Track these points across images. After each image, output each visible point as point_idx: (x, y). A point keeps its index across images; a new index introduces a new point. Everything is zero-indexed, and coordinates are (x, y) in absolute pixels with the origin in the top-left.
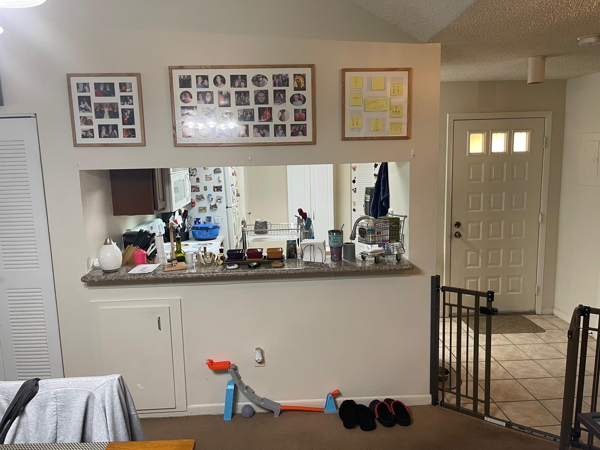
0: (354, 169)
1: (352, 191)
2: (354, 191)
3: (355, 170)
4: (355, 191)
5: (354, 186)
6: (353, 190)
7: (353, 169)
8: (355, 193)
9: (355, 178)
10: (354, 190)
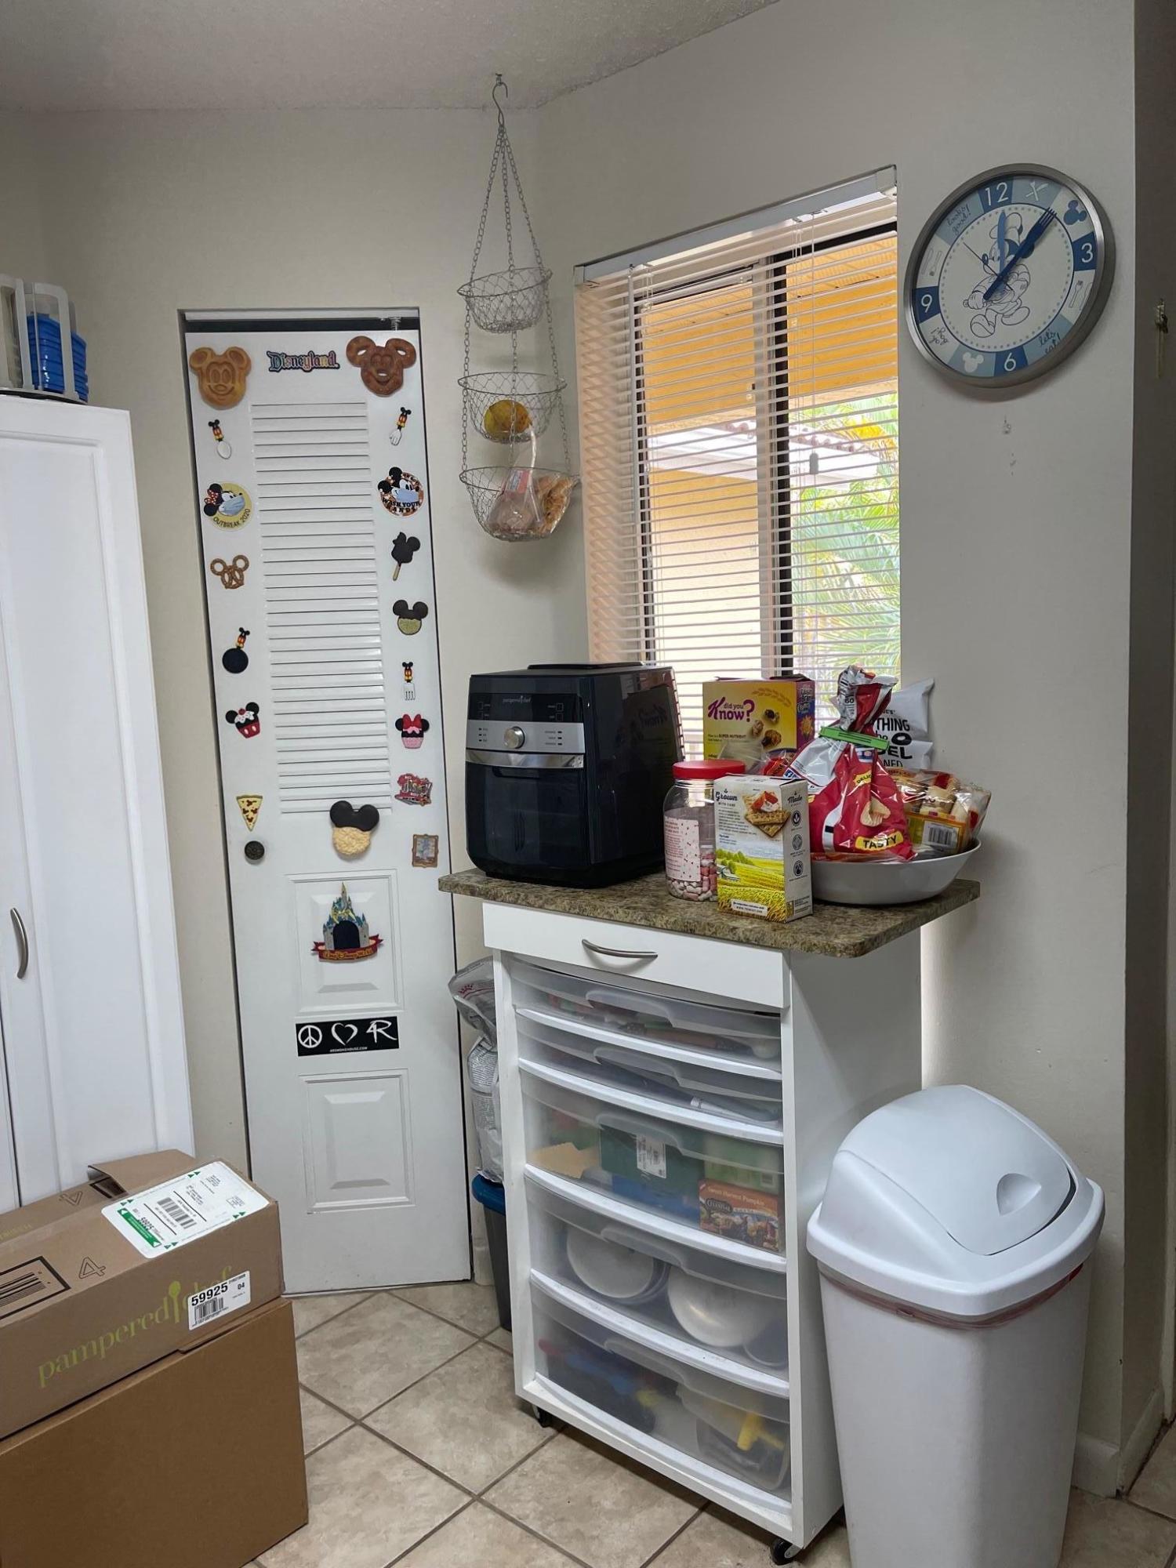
0: (233, 575)
1: (229, 731)
2: (240, 726)
3: (240, 583)
4: (250, 728)
5: (234, 691)
6: (231, 716)
7: (221, 574)
8: (252, 734)
9: (244, 634)
10: (240, 719)
